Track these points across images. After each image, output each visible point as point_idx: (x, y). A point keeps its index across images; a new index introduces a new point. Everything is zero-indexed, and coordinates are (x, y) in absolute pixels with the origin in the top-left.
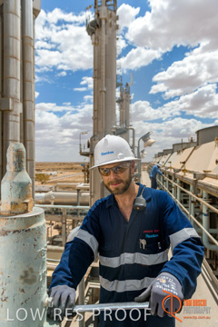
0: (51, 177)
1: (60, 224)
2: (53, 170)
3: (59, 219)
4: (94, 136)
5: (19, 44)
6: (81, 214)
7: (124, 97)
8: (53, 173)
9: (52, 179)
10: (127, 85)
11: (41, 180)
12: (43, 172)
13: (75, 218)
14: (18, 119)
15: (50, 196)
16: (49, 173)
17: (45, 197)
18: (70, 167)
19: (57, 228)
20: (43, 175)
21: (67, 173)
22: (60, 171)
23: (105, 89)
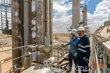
0: (59, 38)
1: (62, 53)
2: (60, 36)
3: (61, 51)
4: (72, 25)
5: (49, 5)
6: (68, 50)
7: (85, 10)
8: (60, 37)
9: (60, 39)
10: (86, 6)
11: (56, 39)
12: (57, 37)
13: (66, 51)
14: (49, 23)
15: (59, 44)
16: (59, 37)
17: (57, 44)
18: (66, 35)
19: (61, 54)
20: (57, 38)
21: (65, 37)
22: (62, 37)
23: (76, 9)
